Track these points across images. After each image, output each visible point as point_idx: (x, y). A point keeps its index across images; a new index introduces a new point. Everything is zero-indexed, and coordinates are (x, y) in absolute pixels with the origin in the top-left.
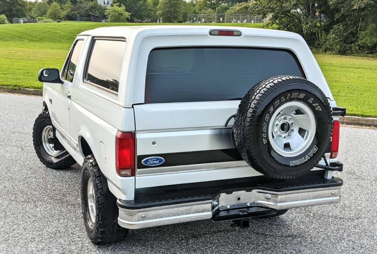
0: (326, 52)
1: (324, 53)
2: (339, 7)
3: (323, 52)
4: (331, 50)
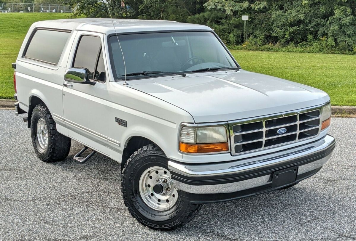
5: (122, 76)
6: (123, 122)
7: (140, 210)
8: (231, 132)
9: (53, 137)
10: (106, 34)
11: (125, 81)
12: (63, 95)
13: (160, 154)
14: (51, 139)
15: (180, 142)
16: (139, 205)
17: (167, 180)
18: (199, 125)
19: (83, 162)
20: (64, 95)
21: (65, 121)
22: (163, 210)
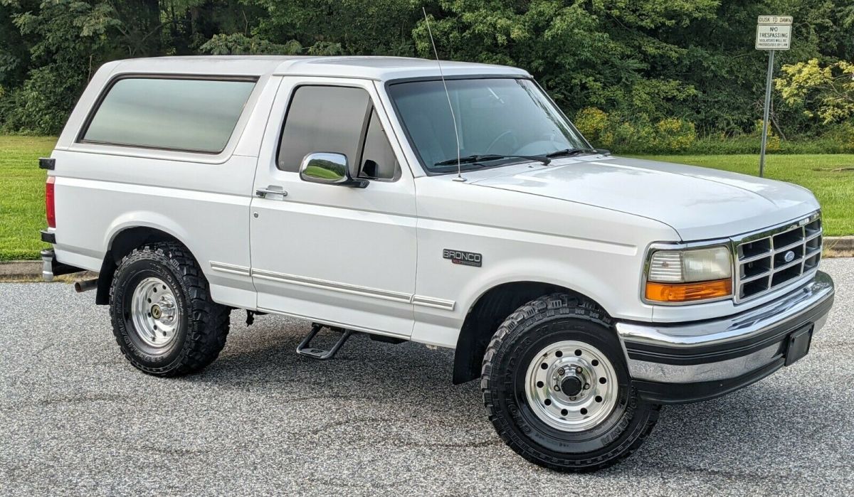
0: (18, 130)
1: (12, 132)
2: (40, 30)
3: (9, 132)
4: (31, 125)
5: (436, 165)
6: (471, 257)
7: (533, 435)
8: (737, 257)
9: (200, 315)
10: (380, 81)
11: (457, 175)
12: (252, 216)
13: (578, 314)
14: (193, 321)
15: (647, 281)
16: (529, 425)
17: (582, 369)
18: (690, 245)
19: (332, 357)
20: (256, 216)
21: (254, 275)
22: (583, 430)
